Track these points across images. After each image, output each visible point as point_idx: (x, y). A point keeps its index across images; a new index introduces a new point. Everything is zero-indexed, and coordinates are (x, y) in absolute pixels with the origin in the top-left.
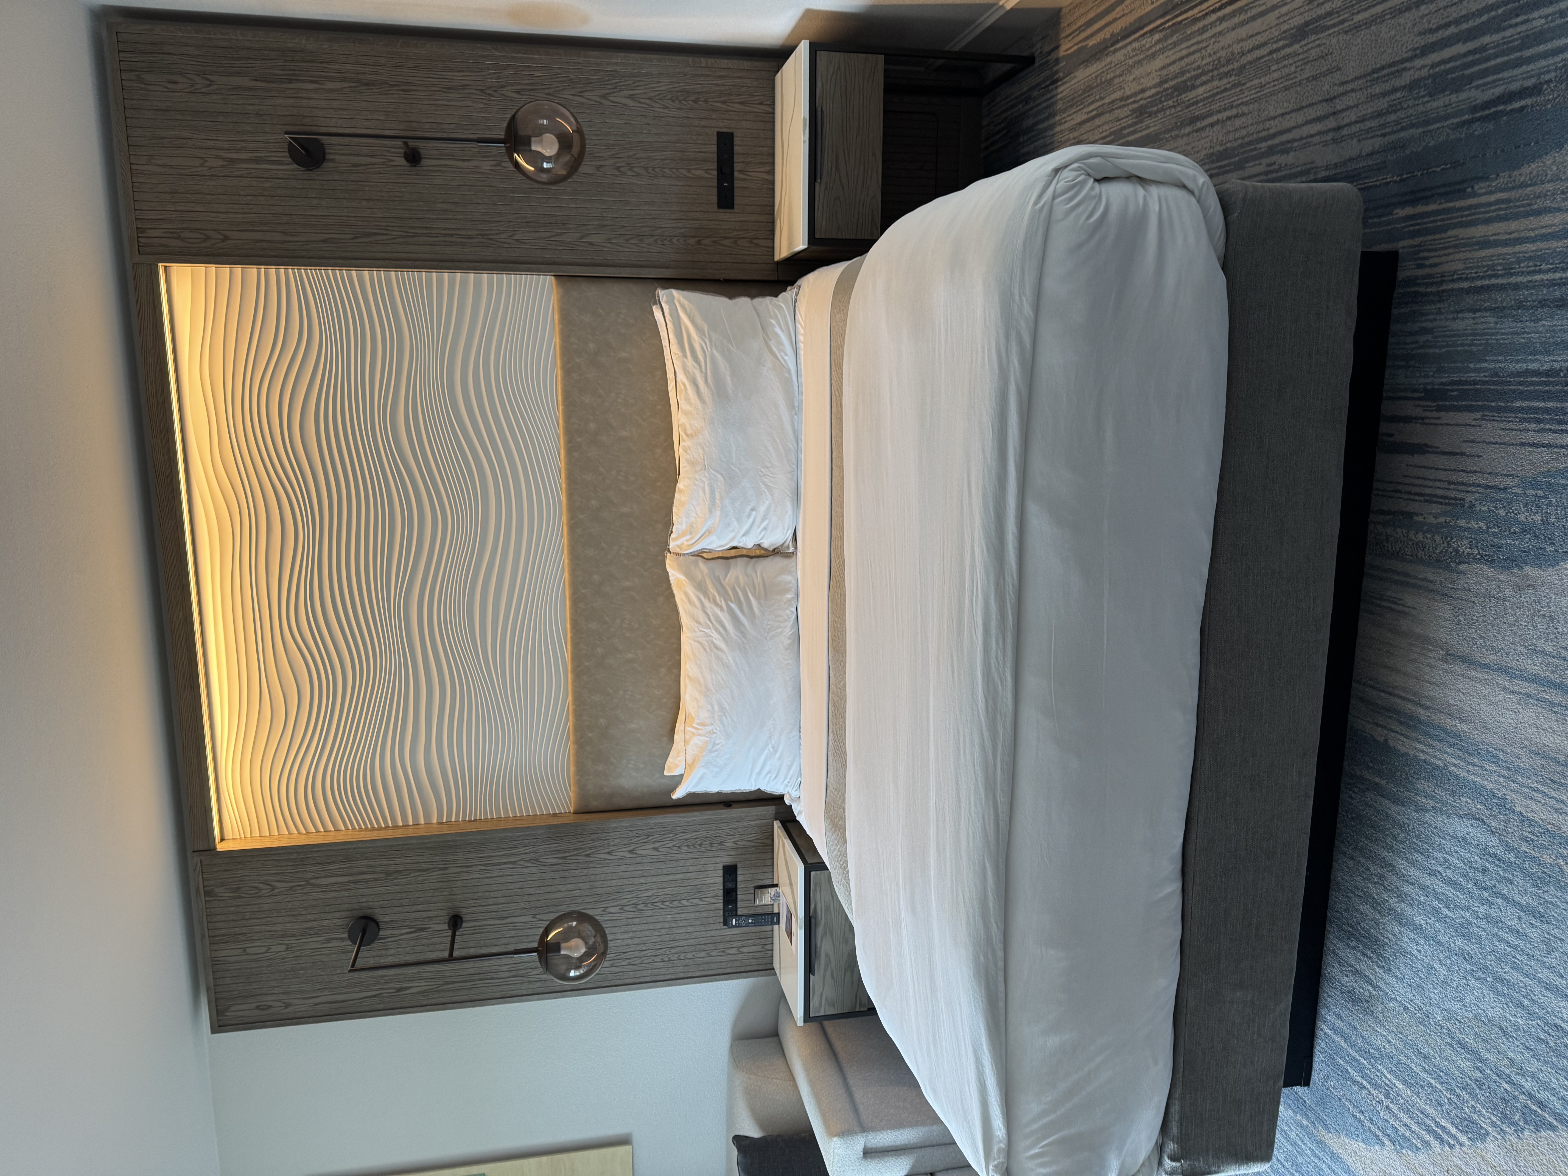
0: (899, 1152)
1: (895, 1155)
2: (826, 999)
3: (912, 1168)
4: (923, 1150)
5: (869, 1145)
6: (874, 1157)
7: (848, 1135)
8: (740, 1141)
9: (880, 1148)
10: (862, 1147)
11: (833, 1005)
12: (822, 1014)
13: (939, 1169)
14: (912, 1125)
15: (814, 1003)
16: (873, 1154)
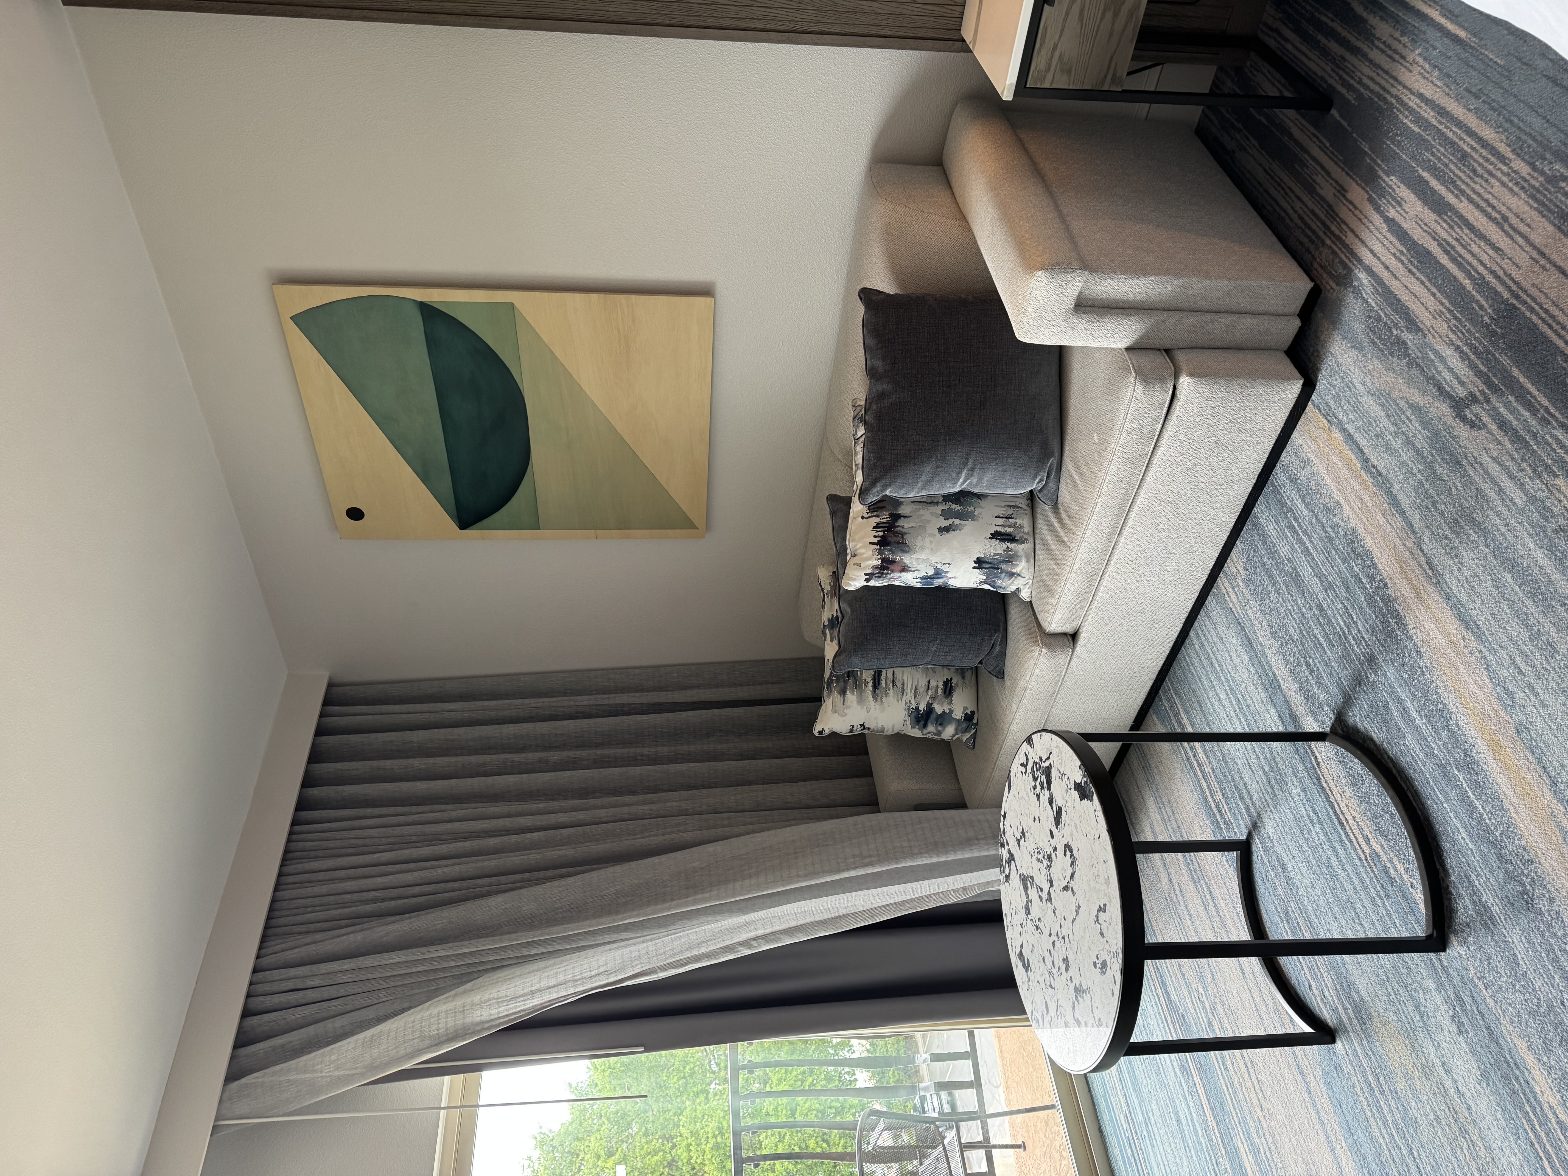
0: (1129, 311)
1: (1123, 314)
2: (1061, 57)
3: (1141, 338)
4: (1166, 313)
5: (1087, 293)
6: (1090, 313)
7: (1060, 271)
8: (868, 296)
9: (1102, 300)
10: (1076, 294)
11: (1069, 72)
12: (1046, 85)
13: (1181, 345)
14: (1160, 272)
15: (1039, 62)
16: (1088, 309)
